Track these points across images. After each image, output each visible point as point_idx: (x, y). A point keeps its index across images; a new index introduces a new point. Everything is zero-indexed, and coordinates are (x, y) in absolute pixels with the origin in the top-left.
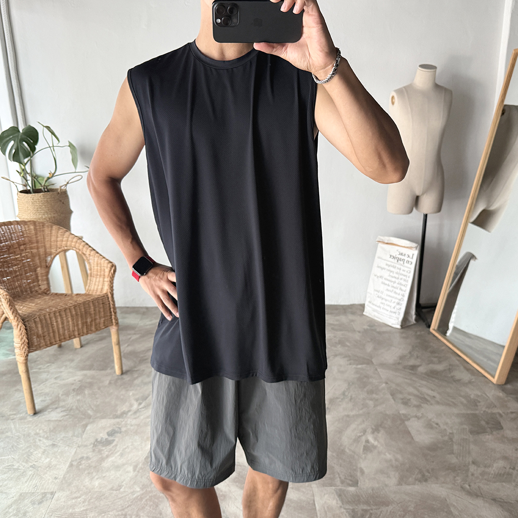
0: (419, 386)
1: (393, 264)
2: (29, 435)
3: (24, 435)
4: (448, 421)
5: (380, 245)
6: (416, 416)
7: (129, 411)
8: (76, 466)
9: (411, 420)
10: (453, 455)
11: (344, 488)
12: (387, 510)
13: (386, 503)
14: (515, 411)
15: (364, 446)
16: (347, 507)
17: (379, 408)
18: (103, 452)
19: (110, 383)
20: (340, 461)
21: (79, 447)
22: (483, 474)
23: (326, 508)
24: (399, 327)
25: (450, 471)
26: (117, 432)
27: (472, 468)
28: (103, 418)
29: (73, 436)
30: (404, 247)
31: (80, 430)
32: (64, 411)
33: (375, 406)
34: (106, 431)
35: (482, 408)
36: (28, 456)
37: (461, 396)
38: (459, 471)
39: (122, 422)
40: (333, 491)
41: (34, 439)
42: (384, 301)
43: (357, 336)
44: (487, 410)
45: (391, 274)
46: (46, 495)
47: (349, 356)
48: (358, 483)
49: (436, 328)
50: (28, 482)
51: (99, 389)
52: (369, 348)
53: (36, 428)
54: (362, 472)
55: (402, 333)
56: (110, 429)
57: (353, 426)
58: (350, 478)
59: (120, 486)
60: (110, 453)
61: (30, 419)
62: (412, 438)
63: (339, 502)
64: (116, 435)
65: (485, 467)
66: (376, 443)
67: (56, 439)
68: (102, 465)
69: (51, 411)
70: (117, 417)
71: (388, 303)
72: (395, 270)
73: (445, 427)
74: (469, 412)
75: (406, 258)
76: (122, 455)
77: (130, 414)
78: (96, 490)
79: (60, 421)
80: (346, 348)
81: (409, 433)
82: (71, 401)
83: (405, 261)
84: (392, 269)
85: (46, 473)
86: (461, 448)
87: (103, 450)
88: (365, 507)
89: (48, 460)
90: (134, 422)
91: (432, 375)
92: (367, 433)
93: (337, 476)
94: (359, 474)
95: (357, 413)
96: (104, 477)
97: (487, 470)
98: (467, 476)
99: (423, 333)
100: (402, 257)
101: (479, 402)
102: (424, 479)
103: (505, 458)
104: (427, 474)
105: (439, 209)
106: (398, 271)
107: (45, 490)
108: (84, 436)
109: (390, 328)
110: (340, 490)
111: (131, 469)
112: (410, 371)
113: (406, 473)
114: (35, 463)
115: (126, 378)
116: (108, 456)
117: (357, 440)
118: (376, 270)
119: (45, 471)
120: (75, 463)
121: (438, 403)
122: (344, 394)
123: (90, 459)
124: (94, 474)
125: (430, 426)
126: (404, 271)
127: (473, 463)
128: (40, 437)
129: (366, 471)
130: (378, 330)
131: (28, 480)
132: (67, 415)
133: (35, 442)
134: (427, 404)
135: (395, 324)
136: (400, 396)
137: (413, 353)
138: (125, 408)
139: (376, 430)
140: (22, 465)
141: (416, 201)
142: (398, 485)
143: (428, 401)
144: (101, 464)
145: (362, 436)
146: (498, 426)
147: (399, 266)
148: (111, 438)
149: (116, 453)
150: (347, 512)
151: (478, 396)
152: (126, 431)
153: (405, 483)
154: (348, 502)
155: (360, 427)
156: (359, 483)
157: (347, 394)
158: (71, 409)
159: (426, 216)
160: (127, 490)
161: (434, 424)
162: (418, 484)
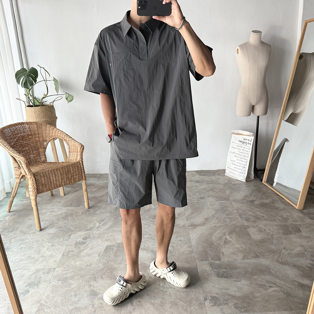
0: (255, 211)
1: (240, 145)
2: (38, 241)
3: (36, 241)
4: (271, 228)
5: (233, 135)
6: (253, 226)
7: (94, 227)
8: (66, 255)
9: (250, 228)
10: (273, 245)
11: (213, 262)
12: (236, 272)
14: (308, 223)
15: (224, 241)
16: (215, 271)
17: (232, 222)
18: (80, 248)
19: (82, 213)
20: (211, 249)
21: (67, 246)
22: (289, 254)
23: (203, 271)
24: (245, 181)
25: (271, 253)
26: (88, 238)
27: (283, 251)
28: (80, 231)
29: (64, 240)
30: (247, 135)
31: (67, 238)
32: (57, 228)
34: (82, 237)
35: (290, 222)
36: (39, 251)
37: (278, 216)
38: (276, 253)
39: (90, 233)
40: (207, 263)
41: (41, 243)
42: (236, 166)
43: (221, 186)
44: (293, 223)
45: (240, 151)
46: (50, 270)
47: (216, 197)
49: (266, 181)
51: (76, 216)
52: (228, 192)
53: (42, 237)
54: (223, 254)
55: (247, 184)
56: (84, 237)
57: (218, 231)
58: (217, 257)
59: (91, 264)
60: (85, 248)
61: (38, 233)
62: (251, 237)
63: (210, 268)
64: (87, 239)
65: (290, 250)
66: (231, 240)
67: (54, 243)
68: (81, 254)
69: (50, 228)
70: (88, 230)
71: (238, 167)
72: (242, 148)
73: (269, 231)
74: (283, 224)
75: (248, 142)
76: (91, 249)
77: (94, 228)
78: (78, 266)
79: (55, 233)
80: (215, 193)
81: (249, 234)
82: (61, 223)
83: (247, 143)
84: (240, 148)
85: (50, 259)
86: (278, 241)
88: (225, 270)
89: (50, 253)
90: (97, 232)
91: (263, 205)
92: (226, 235)
93: (210, 256)
94: (221, 255)
95: (221, 225)
96: (82, 260)
97: (292, 252)
98: (280, 255)
99: (258, 184)
100: (245, 141)
102: (257, 256)
103: (302, 246)
104: (258, 254)
105: (266, 113)
106: (243, 149)
107: (50, 267)
108: (69, 240)
109: (240, 182)
110: (211, 262)
111: (97, 255)
112: (251, 204)
113: (247, 254)
114: (43, 255)
115: (92, 210)
116: (83, 250)
117: (220, 238)
118: (231, 149)
121: (265, 220)
122: (213, 216)
123: (74, 251)
124: (77, 259)
125: (260, 231)
126: (246, 148)
127: (284, 248)
128: (45, 241)
129: (225, 253)
130: (233, 183)
131: (40, 263)
132: (59, 230)
133: (42, 244)
135: (243, 180)
136: (245, 216)
137: (252, 194)
138: (91, 226)
139: (231, 233)
140: (36, 256)
141: (253, 108)
142: (243, 260)
143: (260, 219)
145: (223, 236)
146: (299, 231)
147: (244, 146)
148: (85, 241)
149: (88, 248)
151: (288, 216)
152: (93, 237)
153: (247, 258)
154: (215, 268)
155: (223, 232)
156: (221, 259)
157: (215, 216)
158: (61, 227)
159: (258, 117)
160: (95, 266)
161: (263, 230)
162: (253, 259)
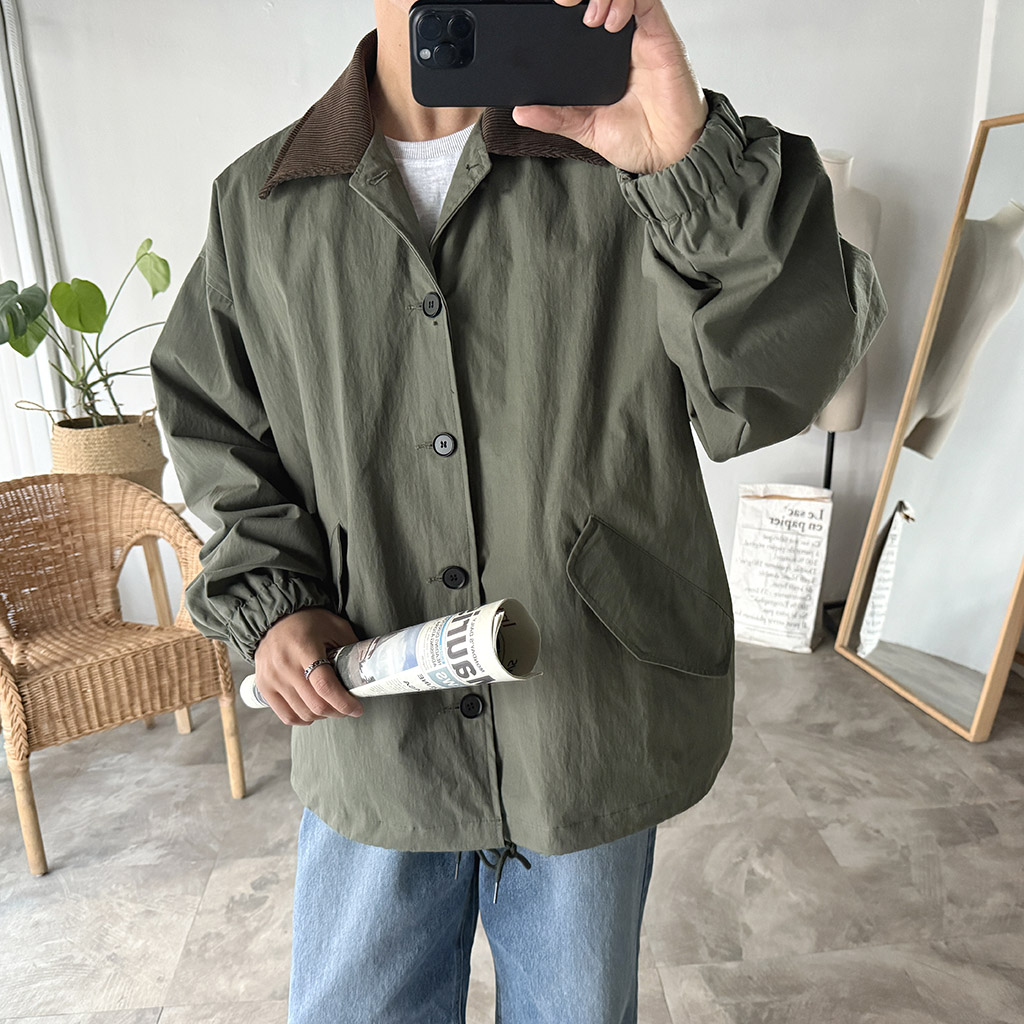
0: (839, 764)
2: (96, 897)
4: (897, 824)
5: (747, 501)
6: (838, 820)
7: (291, 840)
8: (197, 953)
9: (829, 828)
10: (911, 888)
11: (716, 965)
12: (801, 1002)
13: (798, 989)
14: (1017, 799)
15: (746, 881)
16: (725, 1002)
17: (766, 808)
18: (247, 923)
20: (705, 913)
21: (197, 913)
22: (969, 920)
23: (686, 1006)
24: (808, 650)
25: (909, 918)
26: (271, 882)
27: (949, 910)
28: (240, 857)
29: (185, 892)
30: (804, 499)
31: (198, 882)
32: (162, 846)
33: (761, 805)
34: (250, 881)
35: (957, 798)
36: (101, 938)
38: (925, 918)
39: (279, 862)
40: (697, 973)
41: (108, 903)
44: (967, 801)
46: (143, 1015)
48: (741, 954)
50: (105, 991)
53: (110, 881)
54: (748, 932)
56: (257, 877)
57: (723, 845)
58: (726, 945)
60: (262, 923)
62: (836, 862)
63: (710, 993)
64: (269, 887)
65: (972, 906)
66: (768, 875)
67: (152, 901)
68: (249, 948)
69: (137, 847)
70: (268, 853)
73: (893, 836)
74: (934, 806)
75: (807, 520)
76: (284, 925)
78: (241, 1000)
79: (156, 866)
81: (827, 851)
82: (173, 825)
83: (807, 526)
84: (779, 545)
85: (140, 971)
86: (926, 873)
87: (245, 918)
88: (759, 999)
89: (141, 942)
91: (861, 739)
92: (749, 857)
93: (702, 941)
94: (741, 935)
95: (729, 821)
96: (254, 973)
97: (976, 912)
98: (941, 926)
100: (798, 519)
101: (952, 787)
102: (862, 937)
105: (858, 423)
107: (141, 1004)
108: (206, 893)
110: (710, 969)
112: (820, 736)
113: (828, 928)
114: (115, 951)
116: (257, 930)
117: (732, 871)
119: (138, 967)
120: (194, 948)
121: (876, 793)
123: (223, 937)
124: (235, 968)
125: (865, 836)
127: (951, 900)
128: (120, 898)
129: (755, 929)
131: (104, 987)
132: (168, 854)
133: (111, 908)
134: (856, 796)
136: (806, 784)
137: (821, 699)
138: (280, 834)
139: (767, 847)
140: (90, 955)
142: (816, 952)
143: (858, 791)
144: (246, 948)
145: (741, 862)
146: (988, 829)
147: (793, 537)
148: (260, 894)
149: (274, 922)
150: (725, 1011)
151: (949, 776)
152: (287, 879)
153: (830, 947)
154: (728, 993)
155: (736, 846)
156: (744, 953)
158: (175, 843)
159: (832, 436)
161: (871, 832)
162: (852, 948)
